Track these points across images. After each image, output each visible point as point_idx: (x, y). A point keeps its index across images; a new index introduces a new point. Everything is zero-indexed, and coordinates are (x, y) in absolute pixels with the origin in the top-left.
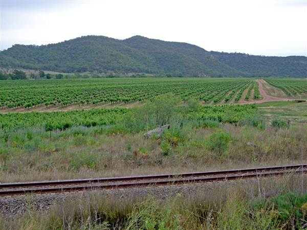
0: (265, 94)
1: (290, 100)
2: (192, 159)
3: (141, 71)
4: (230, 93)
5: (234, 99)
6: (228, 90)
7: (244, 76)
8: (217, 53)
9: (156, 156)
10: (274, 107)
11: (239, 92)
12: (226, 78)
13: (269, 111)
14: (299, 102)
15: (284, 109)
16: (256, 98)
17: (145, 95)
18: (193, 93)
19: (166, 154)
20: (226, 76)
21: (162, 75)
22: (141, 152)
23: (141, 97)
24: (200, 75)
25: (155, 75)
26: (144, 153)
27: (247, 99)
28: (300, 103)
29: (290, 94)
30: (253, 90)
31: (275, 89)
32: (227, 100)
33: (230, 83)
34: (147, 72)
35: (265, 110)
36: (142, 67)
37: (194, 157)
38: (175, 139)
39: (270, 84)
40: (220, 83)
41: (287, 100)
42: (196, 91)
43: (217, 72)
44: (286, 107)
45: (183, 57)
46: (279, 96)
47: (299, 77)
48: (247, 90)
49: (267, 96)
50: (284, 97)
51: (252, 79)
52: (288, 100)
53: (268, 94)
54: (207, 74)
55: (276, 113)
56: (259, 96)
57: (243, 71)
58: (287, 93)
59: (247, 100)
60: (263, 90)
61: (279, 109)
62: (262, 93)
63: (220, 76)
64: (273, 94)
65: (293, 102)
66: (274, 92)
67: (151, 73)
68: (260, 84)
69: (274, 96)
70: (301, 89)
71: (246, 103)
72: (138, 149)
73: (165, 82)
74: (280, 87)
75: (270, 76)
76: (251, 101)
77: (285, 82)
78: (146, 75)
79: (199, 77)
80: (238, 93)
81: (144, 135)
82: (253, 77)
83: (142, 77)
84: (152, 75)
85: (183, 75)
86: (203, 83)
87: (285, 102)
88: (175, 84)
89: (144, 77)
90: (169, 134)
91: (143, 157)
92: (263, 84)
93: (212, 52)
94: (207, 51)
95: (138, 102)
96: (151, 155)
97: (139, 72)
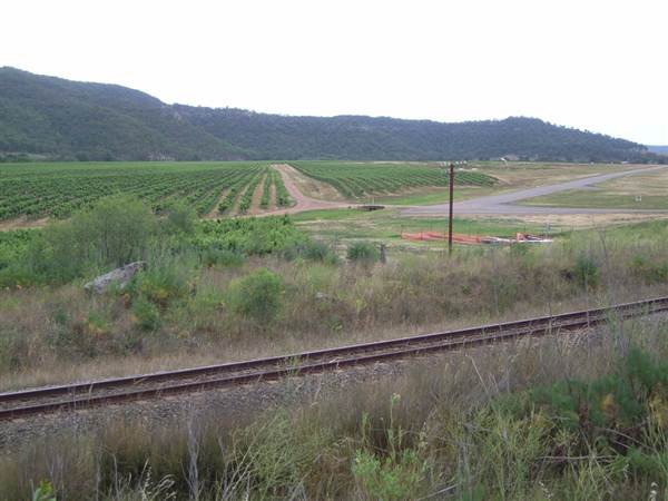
0: (300, 194)
1: (353, 206)
2: (206, 335)
3: (17, 149)
4: (228, 192)
5: (236, 207)
6: (221, 187)
7: (247, 158)
8: (186, 108)
9: (126, 332)
10: (325, 221)
11: (246, 190)
12: (207, 163)
13: (317, 228)
14: (371, 209)
15: (346, 225)
16: (282, 203)
17: (38, 202)
18: (147, 194)
19: (147, 328)
20: (208, 159)
21: (67, 157)
22: (91, 326)
23: (30, 205)
24: (151, 157)
25: (50, 156)
26: (100, 326)
27: (264, 205)
28: (373, 212)
29: (350, 194)
30: (273, 187)
31: (317, 183)
32: (223, 209)
33: (220, 171)
34: (32, 150)
35: (309, 227)
36: (19, 137)
37: (209, 330)
38: (162, 293)
39: (305, 174)
40: (199, 172)
41: (346, 206)
42: (151, 190)
43: (190, 150)
44: (348, 220)
45: (112, 116)
46: (328, 198)
47: (359, 160)
48: (261, 187)
49: (304, 198)
50: (338, 200)
51: (264, 165)
52: (348, 205)
53: (305, 195)
54: (167, 152)
55: (331, 233)
56: (289, 198)
57: (245, 148)
58: (344, 192)
59: (265, 208)
60: (294, 187)
61: (334, 224)
62: (293, 192)
63: (196, 158)
64: (315, 193)
65: (358, 209)
66: (317, 190)
67: (41, 152)
68: (283, 173)
69: (319, 199)
70: (371, 183)
71: (264, 214)
72: (85, 320)
73: (76, 171)
74: (326, 180)
75: (300, 156)
76: (273, 210)
77: (333, 168)
78: (30, 155)
79: (149, 160)
80: (243, 193)
81: (86, 286)
82: (267, 159)
83: (20, 161)
84: (44, 157)
85: (113, 156)
86: (163, 172)
87: (343, 210)
88: (100, 175)
89: (27, 161)
90: (148, 281)
91: (98, 338)
92: (289, 174)
93: (177, 107)
94: (165, 104)
95: (24, 217)
96: (114, 331)
97: (12, 151)
